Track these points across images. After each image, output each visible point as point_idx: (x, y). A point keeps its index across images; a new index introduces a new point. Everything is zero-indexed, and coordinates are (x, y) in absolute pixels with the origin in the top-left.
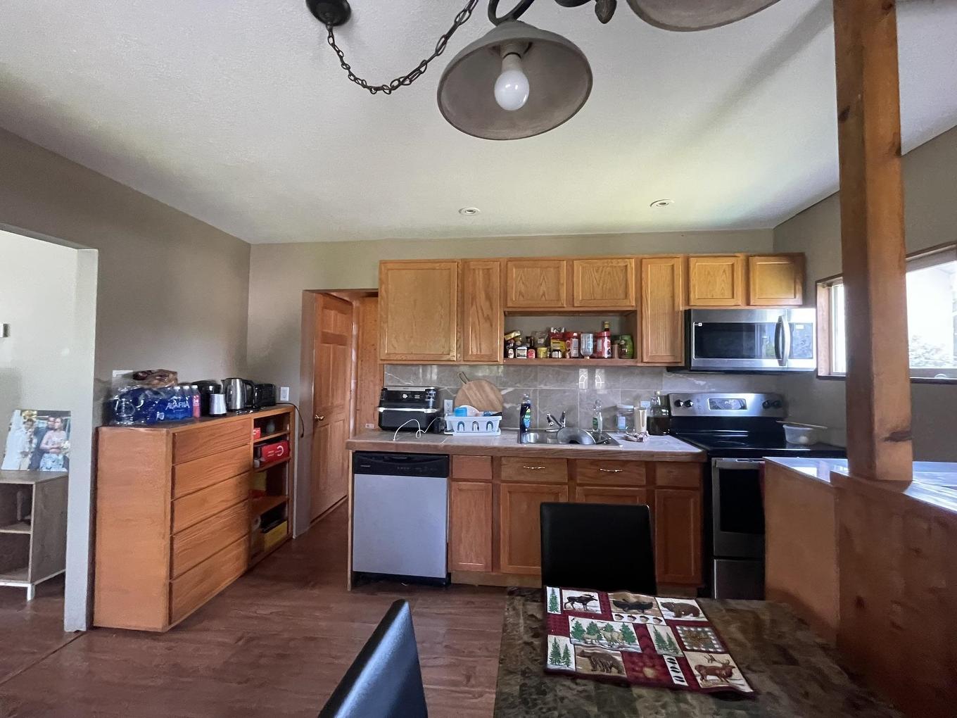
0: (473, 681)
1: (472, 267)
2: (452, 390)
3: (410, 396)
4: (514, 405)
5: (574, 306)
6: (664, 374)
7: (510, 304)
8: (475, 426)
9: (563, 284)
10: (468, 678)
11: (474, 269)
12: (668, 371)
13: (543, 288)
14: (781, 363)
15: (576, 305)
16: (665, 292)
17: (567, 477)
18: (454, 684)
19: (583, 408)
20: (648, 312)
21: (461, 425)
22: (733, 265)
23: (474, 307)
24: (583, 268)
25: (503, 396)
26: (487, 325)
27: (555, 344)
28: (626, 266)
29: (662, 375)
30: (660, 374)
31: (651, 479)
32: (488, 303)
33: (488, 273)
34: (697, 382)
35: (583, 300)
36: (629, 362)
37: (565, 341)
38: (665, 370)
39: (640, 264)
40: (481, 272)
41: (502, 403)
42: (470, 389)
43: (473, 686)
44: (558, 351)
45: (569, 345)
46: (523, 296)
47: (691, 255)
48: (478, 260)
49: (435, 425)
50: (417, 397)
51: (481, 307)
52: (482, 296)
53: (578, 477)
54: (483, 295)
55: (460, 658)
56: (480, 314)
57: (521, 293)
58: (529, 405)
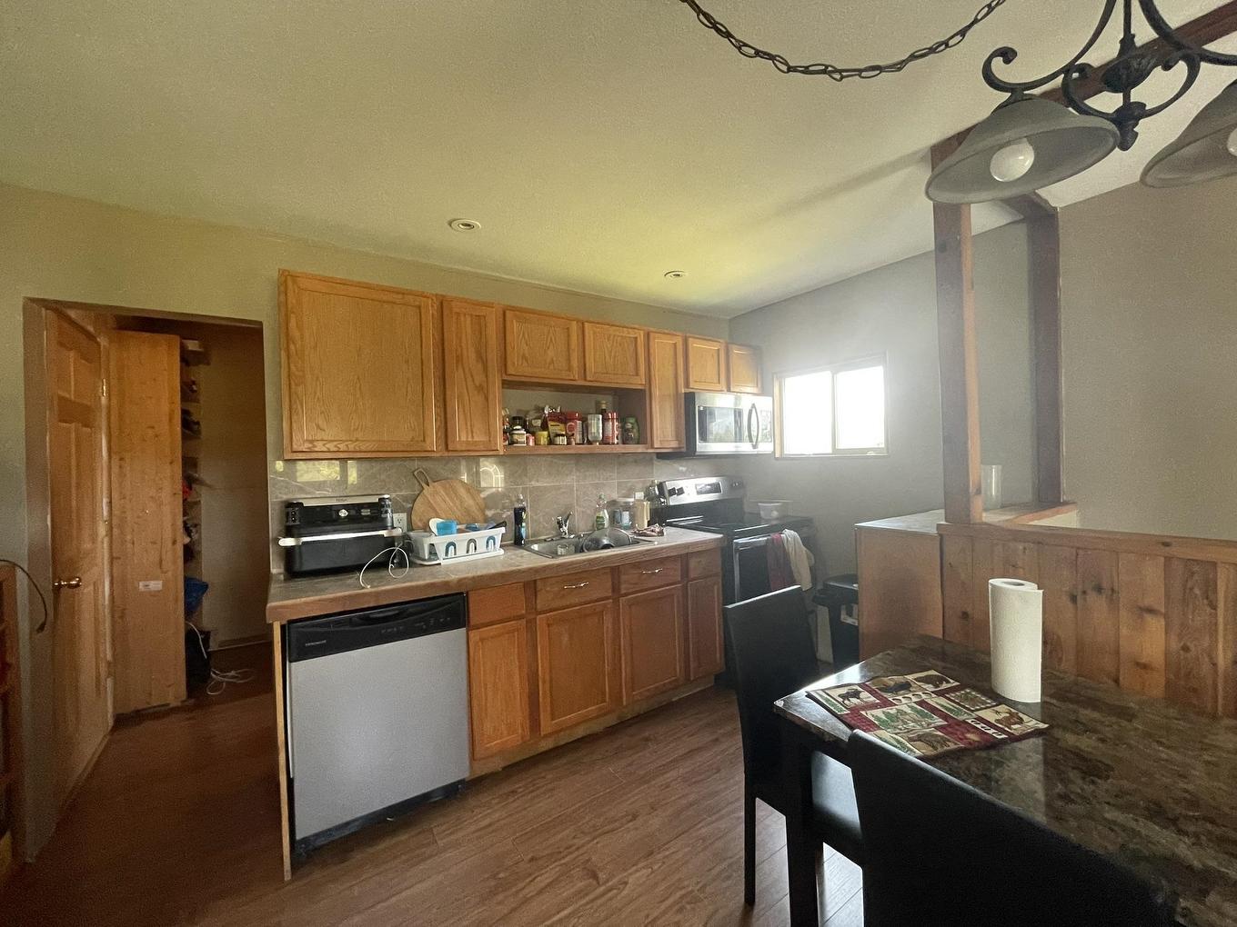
0: (602, 876)
1: (455, 310)
2: (406, 499)
3: (353, 512)
4: (498, 511)
5: (585, 380)
6: (655, 462)
7: (511, 370)
8: (472, 544)
9: (574, 350)
10: (595, 877)
11: (458, 314)
12: (658, 458)
13: (551, 353)
14: (755, 447)
15: (588, 378)
16: (669, 373)
17: (610, 591)
18: (581, 894)
19: (580, 507)
20: (656, 392)
21: (452, 548)
22: (718, 350)
23: (461, 370)
24: (594, 333)
25: (484, 499)
26: (479, 399)
27: (555, 427)
28: (636, 338)
29: (653, 464)
30: (650, 462)
31: (685, 571)
32: (480, 366)
33: (480, 321)
34: (681, 468)
35: (595, 373)
36: (640, 449)
37: (565, 424)
38: (655, 457)
39: (648, 335)
40: (469, 319)
41: (483, 511)
42: (436, 493)
43: (607, 881)
44: (563, 435)
45: (572, 428)
46: (527, 361)
47: (652, 329)
48: (465, 301)
49: (403, 553)
50: (366, 512)
51: (470, 369)
52: (470, 355)
53: (623, 586)
54: (473, 356)
55: (563, 861)
56: (470, 383)
57: (524, 357)
58: (523, 509)
